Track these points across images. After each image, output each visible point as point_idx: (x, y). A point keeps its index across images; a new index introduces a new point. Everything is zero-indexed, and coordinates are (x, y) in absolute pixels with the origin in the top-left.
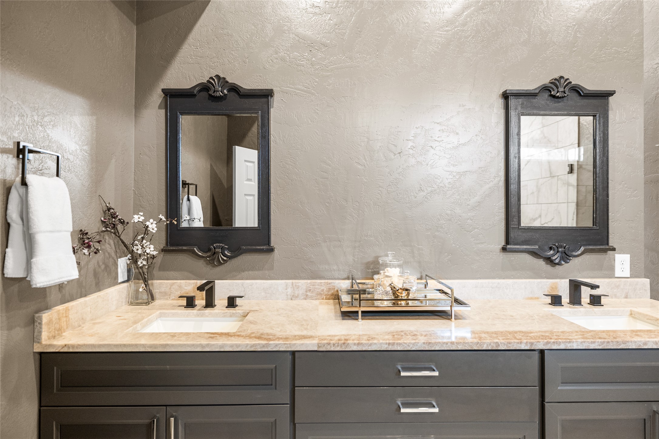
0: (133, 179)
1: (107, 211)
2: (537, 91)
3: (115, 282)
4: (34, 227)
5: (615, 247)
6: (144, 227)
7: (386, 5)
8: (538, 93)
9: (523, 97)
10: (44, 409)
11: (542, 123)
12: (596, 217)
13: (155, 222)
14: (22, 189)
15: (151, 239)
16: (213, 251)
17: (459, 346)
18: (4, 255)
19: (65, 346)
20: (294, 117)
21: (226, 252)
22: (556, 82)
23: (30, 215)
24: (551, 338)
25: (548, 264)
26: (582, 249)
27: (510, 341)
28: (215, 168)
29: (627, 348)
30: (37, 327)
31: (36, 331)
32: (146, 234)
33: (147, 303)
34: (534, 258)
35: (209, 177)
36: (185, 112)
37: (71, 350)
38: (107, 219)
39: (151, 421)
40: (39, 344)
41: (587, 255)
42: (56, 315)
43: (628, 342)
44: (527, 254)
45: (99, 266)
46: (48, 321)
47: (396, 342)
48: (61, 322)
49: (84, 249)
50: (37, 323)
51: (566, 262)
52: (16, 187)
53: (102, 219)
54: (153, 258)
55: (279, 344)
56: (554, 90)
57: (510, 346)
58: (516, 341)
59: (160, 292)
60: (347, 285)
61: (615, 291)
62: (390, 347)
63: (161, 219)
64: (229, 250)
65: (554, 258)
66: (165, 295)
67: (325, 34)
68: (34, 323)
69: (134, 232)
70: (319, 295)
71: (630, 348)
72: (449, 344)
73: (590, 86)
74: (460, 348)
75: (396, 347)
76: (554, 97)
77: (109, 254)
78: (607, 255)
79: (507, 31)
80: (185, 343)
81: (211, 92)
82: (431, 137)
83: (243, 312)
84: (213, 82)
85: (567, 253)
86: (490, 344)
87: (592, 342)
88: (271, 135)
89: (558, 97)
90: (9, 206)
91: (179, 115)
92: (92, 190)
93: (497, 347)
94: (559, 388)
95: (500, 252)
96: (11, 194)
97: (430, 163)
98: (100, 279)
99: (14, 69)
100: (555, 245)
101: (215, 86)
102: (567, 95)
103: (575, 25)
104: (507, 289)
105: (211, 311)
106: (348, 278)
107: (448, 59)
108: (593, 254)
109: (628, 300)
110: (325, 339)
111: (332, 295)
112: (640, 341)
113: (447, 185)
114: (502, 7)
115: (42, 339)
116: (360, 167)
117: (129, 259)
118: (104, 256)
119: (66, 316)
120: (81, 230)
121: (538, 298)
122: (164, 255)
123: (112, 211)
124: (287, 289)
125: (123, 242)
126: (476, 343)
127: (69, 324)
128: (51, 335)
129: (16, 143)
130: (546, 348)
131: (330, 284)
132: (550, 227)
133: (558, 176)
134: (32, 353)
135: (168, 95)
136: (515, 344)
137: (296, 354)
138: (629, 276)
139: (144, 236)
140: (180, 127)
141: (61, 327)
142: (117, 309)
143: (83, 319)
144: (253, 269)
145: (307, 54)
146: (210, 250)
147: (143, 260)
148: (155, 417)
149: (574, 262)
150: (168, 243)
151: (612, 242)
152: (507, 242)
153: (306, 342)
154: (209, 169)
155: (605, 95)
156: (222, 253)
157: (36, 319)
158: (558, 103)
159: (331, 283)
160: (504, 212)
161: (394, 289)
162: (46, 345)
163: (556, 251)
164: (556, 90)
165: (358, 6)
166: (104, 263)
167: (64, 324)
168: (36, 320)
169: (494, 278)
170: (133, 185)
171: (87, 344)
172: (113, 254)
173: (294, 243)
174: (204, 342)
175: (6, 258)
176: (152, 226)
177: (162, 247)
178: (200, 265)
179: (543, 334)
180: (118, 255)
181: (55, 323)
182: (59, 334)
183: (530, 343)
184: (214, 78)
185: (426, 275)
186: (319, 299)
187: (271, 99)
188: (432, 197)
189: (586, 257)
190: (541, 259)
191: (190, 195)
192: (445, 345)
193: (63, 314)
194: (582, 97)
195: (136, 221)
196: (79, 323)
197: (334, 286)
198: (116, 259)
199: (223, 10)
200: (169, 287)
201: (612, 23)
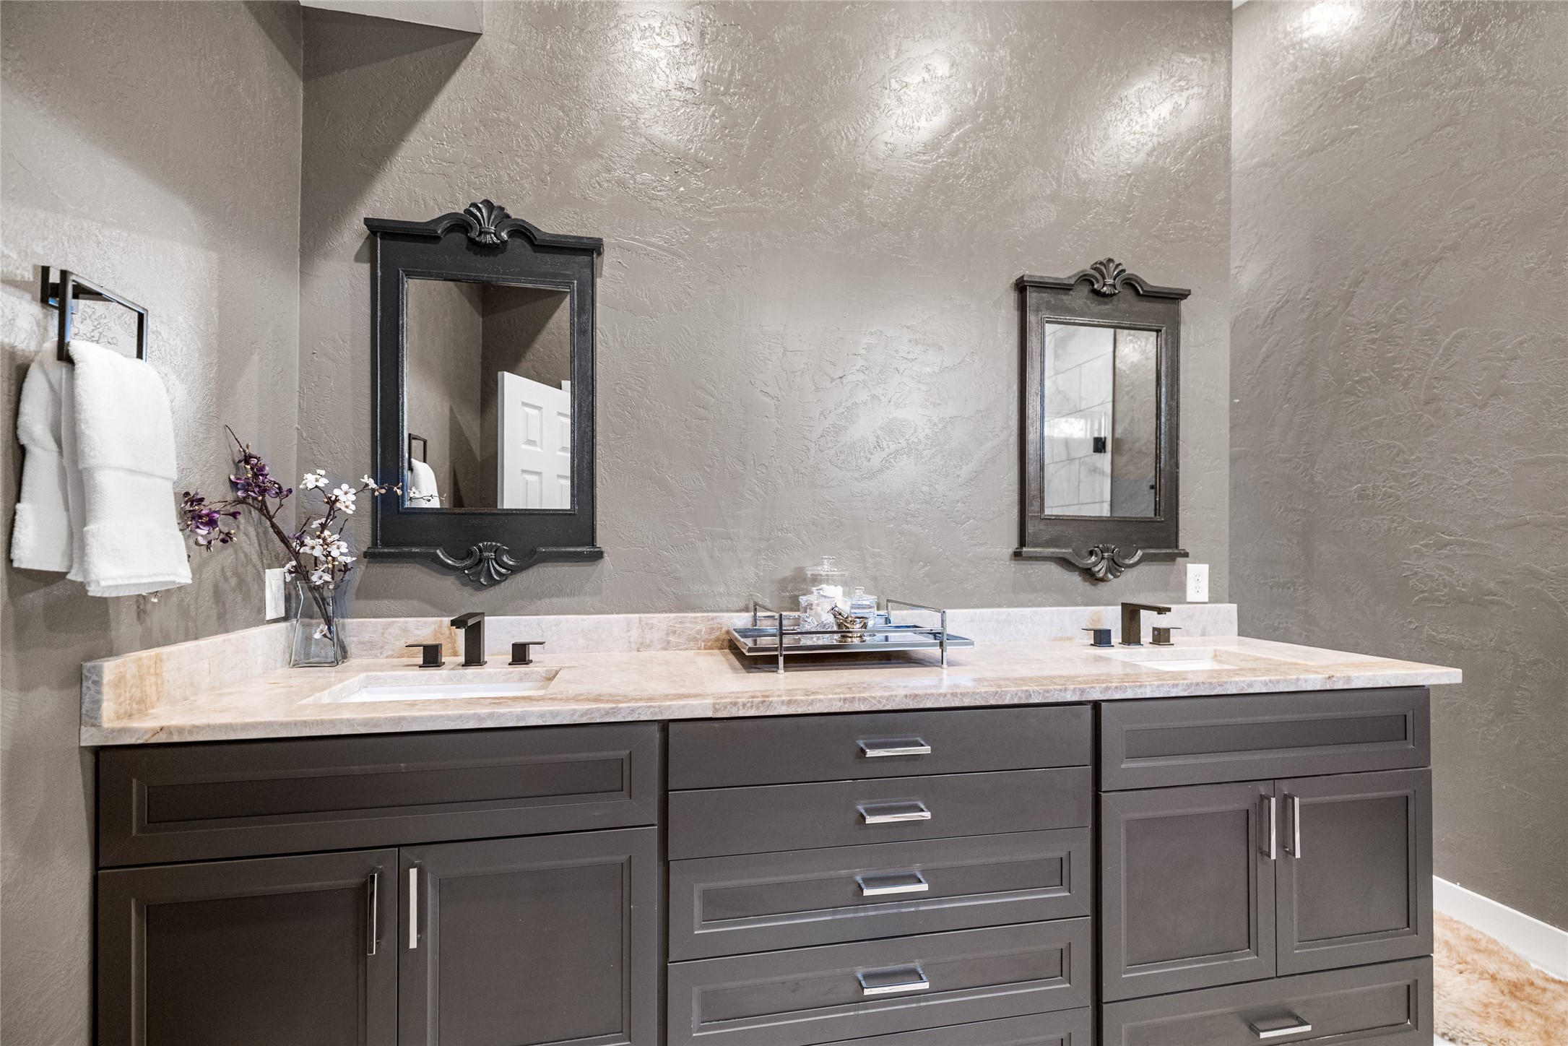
0: (297, 406)
1: (243, 464)
2: (1072, 282)
3: (258, 618)
4: (92, 454)
5: (1188, 551)
6: (327, 503)
7: (818, 101)
8: (1072, 285)
9: (1049, 290)
10: (103, 874)
11: (1054, 367)
12: (1159, 500)
13: (353, 491)
14: (59, 371)
15: (341, 529)
16: (477, 555)
17: (964, 700)
18: (10, 517)
19: (161, 730)
20: (642, 297)
21: (505, 559)
22: (1100, 268)
23: (80, 426)
24: (1111, 682)
25: (1086, 581)
26: (1140, 553)
27: (1049, 687)
28: (459, 417)
29: (1225, 693)
30: (90, 690)
31: (87, 699)
32: (331, 517)
33: (335, 663)
34: (1065, 571)
35: (447, 432)
36: (417, 272)
37: (176, 739)
38: (244, 478)
39: (364, 880)
40: (93, 728)
41: (1146, 565)
42: (133, 668)
43: (1226, 683)
44: (1053, 563)
45: (226, 580)
46: (115, 677)
47: (857, 695)
48: (145, 686)
49: (201, 527)
50: (90, 682)
51: (1116, 577)
52: (41, 365)
53: (232, 477)
54: (345, 572)
55: (638, 708)
56: (1098, 282)
57: (1047, 697)
58: (1057, 687)
59: (360, 643)
60: (745, 621)
61: (1187, 624)
62: (847, 705)
63: (367, 485)
64: (512, 555)
65: (1097, 569)
66: (371, 647)
67: (704, 142)
68: (81, 683)
69: (298, 518)
70: (693, 641)
71: (1229, 693)
72: (949, 696)
73: (1154, 279)
74: (967, 703)
75: (856, 705)
76: (1097, 293)
77: (246, 555)
78: (1174, 565)
79: (1023, 173)
80: (442, 713)
81: (473, 234)
82: (896, 351)
83: (547, 671)
84: (478, 214)
85: (1116, 561)
86: (1016, 694)
87: (1173, 685)
88: (598, 331)
89: (1104, 295)
90: (26, 406)
91: (402, 276)
92: (210, 412)
93: (1027, 698)
94: (1123, 766)
95: (1011, 560)
96: (27, 380)
97: (894, 399)
98: (227, 606)
99: (35, 98)
100: (1098, 547)
101: (482, 222)
102: (1119, 292)
103: (1130, 175)
104: (1022, 624)
105: (479, 670)
106: (746, 610)
107: (926, 213)
108: (1155, 563)
109: (1207, 638)
110: (726, 698)
111: (717, 640)
112: (1244, 681)
113: (923, 439)
114: (1016, 130)
115: (101, 717)
116: (767, 400)
117: (290, 572)
118: (236, 557)
119: (156, 674)
120: (187, 494)
121: (1071, 639)
122: (367, 567)
123: (254, 461)
124: (628, 631)
125: (279, 533)
126: (993, 692)
127: (162, 691)
128: (122, 711)
129: (40, 270)
130: (1104, 698)
131: (712, 619)
132: (1090, 517)
133: (1080, 458)
134: (77, 751)
135: (377, 232)
136: (1056, 692)
137: (671, 726)
138: (1207, 601)
139: (326, 521)
140: (405, 302)
141: (146, 695)
142: (264, 673)
143: (192, 684)
144: (560, 593)
145: (668, 178)
146: (470, 554)
147: (323, 571)
148: (374, 870)
149: (1128, 576)
150: (377, 540)
151: (1184, 543)
152: (1022, 543)
153: (689, 702)
154: (448, 417)
155: (1174, 297)
156: (495, 560)
157: (85, 672)
158: (1104, 305)
159: (716, 617)
160: (1016, 489)
161: (840, 617)
162: (113, 731)
163: (1100, 556)
164: (1102, 282)
165: (767, 96)
166: (235, 574)
167: (151, 691)
168: (86, 677)
169: (1000, 606)
170: (297, 417)
171: (216, 724)
172: (255, 558)
173: (644, 543)
174: (483, 711)
175: (18, 524)
176: (347, 499)
177: (364, 549)
178: (448, 585)
179: (1098, 678)
180: (265, 561)
181: (131, 684)
182: (140, 711)
183: (1079, 689)
184: (480, 205)
185: (888, 601)
186: (692, 650)
187: (597, 258)
188: (898, 460)
189: (1143, 568)
190: (1075, 571)
191: (412, 459)
192: (941, 699)
193: (149, 667)
194: (1140, 298)
195: (310, 486)
196: (185, 692)
197: (721, 624)
198: (261, 569)
199: (497, 71)
200: (381, 631)
201: (1185, 177)
